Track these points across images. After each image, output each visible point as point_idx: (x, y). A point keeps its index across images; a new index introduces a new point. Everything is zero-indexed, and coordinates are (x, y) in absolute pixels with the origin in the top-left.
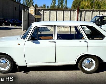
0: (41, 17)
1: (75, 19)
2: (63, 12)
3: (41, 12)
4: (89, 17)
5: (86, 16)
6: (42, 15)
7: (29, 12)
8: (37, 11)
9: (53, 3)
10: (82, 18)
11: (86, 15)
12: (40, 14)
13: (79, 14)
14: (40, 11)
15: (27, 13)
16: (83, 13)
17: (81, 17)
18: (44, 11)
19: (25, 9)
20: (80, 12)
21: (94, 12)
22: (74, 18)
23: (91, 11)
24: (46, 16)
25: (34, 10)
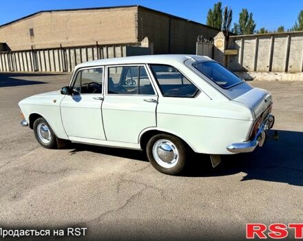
0: (238, 53)
2: (287, 39)
3: (239, 43)
6: (240, 50)
7: (215, 45)
8: (230, 41)
9: (300, 22)
12: (235, 47)
14: (236, 42)
15: (211, 46)
18: (245, 41)
19: (205, 40)
24: (249, 50)
25: (223, 40)
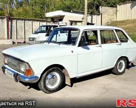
1: (5, 28)
4: (21, 27)
5: (17, 26)
10: (13, 28)
11: (17, 24)
13: (10, 23)
16: (14, 22)
17: (11, 26)
20: (10, 21)
21: (27, 22)
22: (3, 28)
23: (23, 20)
